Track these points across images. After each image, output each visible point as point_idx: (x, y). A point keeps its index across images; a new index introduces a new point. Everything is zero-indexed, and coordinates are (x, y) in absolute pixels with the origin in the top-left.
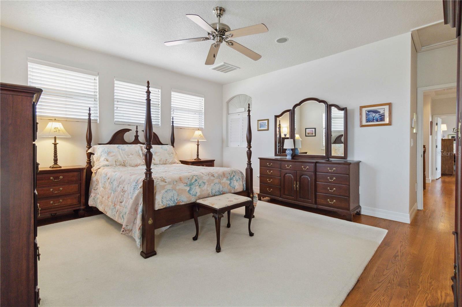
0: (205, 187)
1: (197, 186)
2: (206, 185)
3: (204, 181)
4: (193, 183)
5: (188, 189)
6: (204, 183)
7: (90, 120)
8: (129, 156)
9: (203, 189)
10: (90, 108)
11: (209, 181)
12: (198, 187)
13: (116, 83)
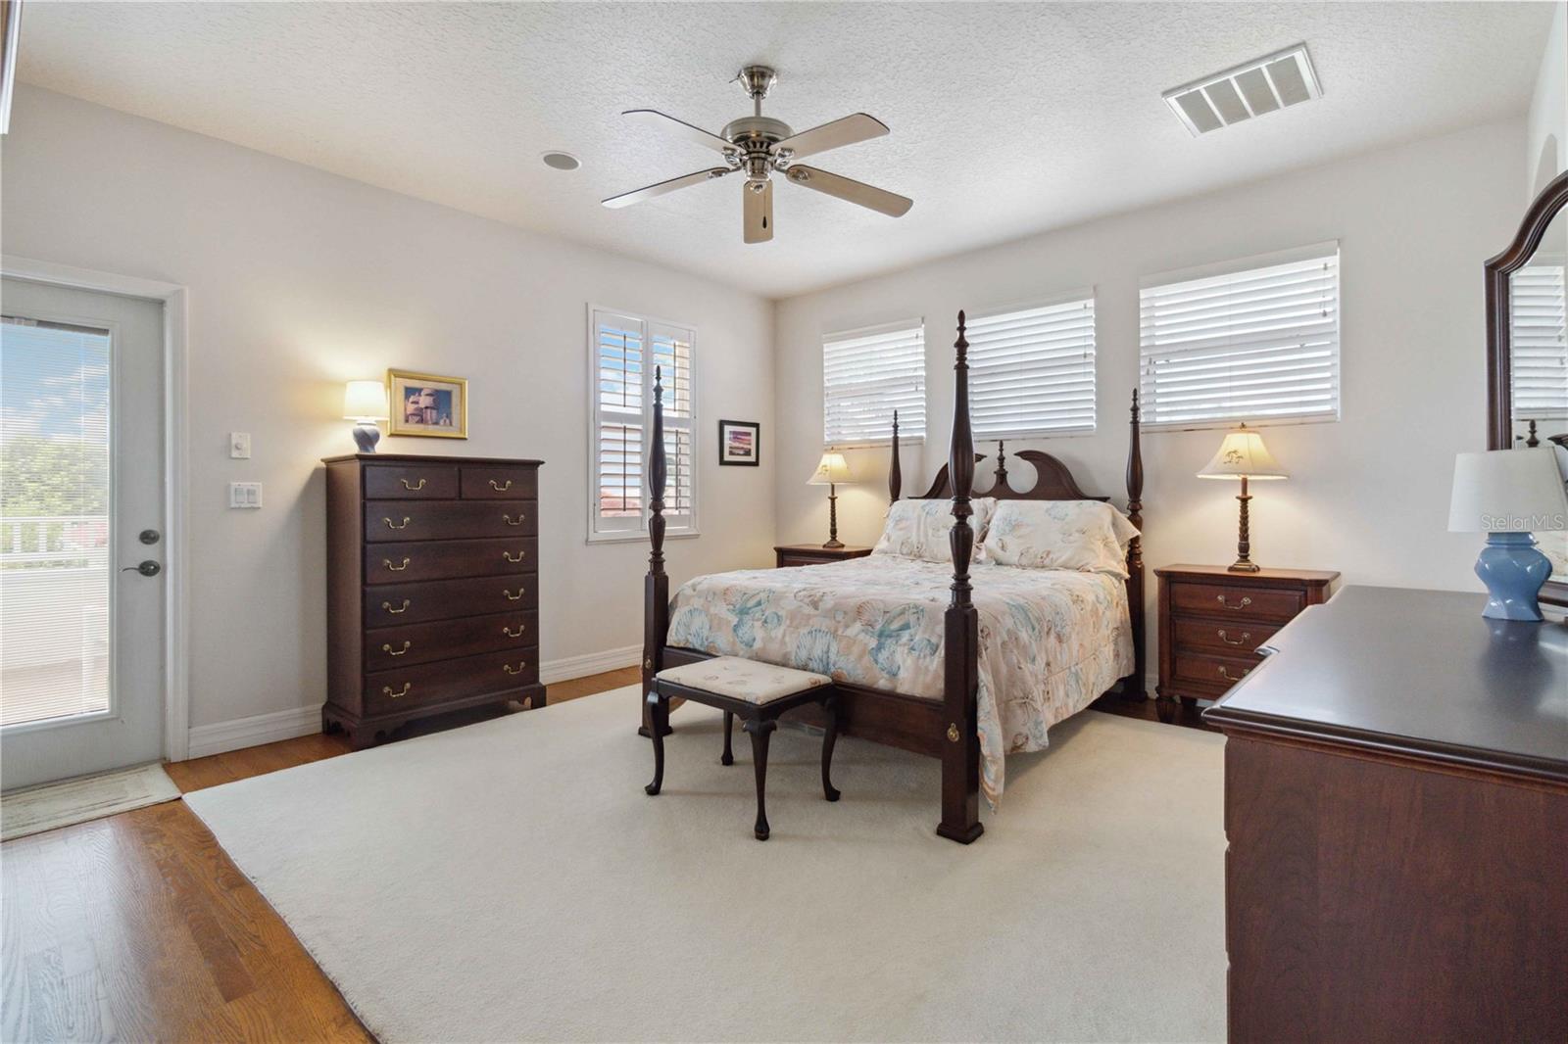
0: (778, 633)
1: (758, 620)
2: (783, 627)
3: (780, 614)
4: (750, 608)
5: (735, 620)
6: (779, 618)
7: (896, 439)
8: (938, 530)
9: (773, 634)
10: (896, 412)
11: (793, 616)
12: (759, 623)
13: (972, 325)
